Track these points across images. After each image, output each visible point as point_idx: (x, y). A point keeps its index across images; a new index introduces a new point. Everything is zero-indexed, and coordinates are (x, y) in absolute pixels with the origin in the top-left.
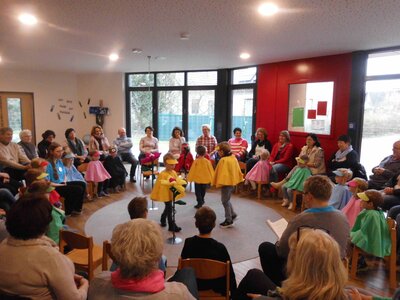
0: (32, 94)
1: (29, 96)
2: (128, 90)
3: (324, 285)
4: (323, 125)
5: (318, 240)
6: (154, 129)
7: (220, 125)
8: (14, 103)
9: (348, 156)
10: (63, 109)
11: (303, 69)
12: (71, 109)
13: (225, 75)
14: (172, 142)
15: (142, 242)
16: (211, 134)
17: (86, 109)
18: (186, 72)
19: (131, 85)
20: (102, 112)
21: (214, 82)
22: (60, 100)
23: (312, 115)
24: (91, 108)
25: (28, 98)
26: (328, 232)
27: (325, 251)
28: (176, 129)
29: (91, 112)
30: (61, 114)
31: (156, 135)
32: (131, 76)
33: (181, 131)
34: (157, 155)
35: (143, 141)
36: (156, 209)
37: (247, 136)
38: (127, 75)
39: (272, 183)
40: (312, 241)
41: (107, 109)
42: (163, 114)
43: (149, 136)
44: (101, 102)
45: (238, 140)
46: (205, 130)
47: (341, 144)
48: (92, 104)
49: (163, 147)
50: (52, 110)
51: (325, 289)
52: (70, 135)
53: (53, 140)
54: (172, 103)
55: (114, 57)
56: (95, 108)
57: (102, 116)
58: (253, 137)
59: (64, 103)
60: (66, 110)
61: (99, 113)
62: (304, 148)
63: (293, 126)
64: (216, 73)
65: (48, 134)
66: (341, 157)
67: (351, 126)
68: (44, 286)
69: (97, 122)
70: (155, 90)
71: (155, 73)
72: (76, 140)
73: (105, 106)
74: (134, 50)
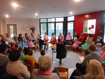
0: (16, 25)
2: (40, 23)
3: (98, 75)
4: (93, 31)
5: (95, 62)
6: (47, 33)
8: (12, 27)
11: (87, 16)
12: (26, 28)
13: (66, 19)
14: (52, 37)
15: (46, 62)
16: (62, 35)
17: (30, 28)
18: (55, 18)
19: (41, 22)
20: (34, 29)
21: (63, 21)
22: (23, 26)
23: (90, 29)
24: (31, 28)
25: (15, 26)
26: (97, 60)
27: (97, 65)
28: (53, 33)
29: (31, 29)
30: (23, 30)
31: (48, 35)
32: (41, 20)
33: (54, 34)
34: (48, 40)
35: (44, 36)
36: (48, 54)
38: (40, 19)
39: (79, 47)
40: (93, 63)
41: (35, 28)
42: (49, 29)
43: (46, 35)
44: (33, 27)
46: (61, 34)
47: (98, 36)
48: (31, 27)
49: (50, 38)
50: (21, 29)
51: (99, 76)
53: (21, 36)
54: (52, 27)
55: (36, 14)
56: (32, 28)
57: (34, 30)
58: (73, 35)
59: (24, 27)
60: (25, 29)
61: (33, 29)
62: (88, 38)
63: (85, 32)
64: (63, 18)
65: (20, 35)
66: (98, 40)
67: (101, 31)
68: (20, 74)
69: (32, 32)
70: (47, 23)
71: (47, 19)
72: (27, 36)
73: (34, 27)
74: (42, 12)
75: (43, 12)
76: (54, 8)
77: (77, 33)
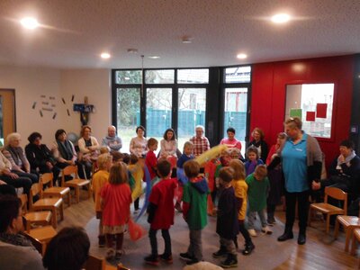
0: (13, 91)
1: (11, 93)
2: (115, 86)
4: (324, 127)
7: (211, 125)
9: (351, 162)
10: (45, 106)
12: (53, 106)
13: (217, 74)
17: (70, 105)
18: (176, 70)
19: (118, 81)
20: (87, 110)
22: (43, 97)
24: (75, 105)
29: (75, 110)
30: (43, 112)
32: (117, 72)
37: (241, 137)
38: (114, 71)
41: (92, 106)
44: (86, 99)
45: (231, 140)
47: (343, 148)
48: (77, 101)
50: (34, 107)
52: (60, 137)
54: (160, 101)
55: (105, 56)
56: (80, 105)
57: (87, 114)
58: (247, 138)
59: (44, 100)
60: (49, 107)
61: (84, 110)
64: (207, 70)
67: (354, 130)
70: (143, 88)
71: (144, 70)
73: (90, 103)
74: (129, 50)
75: (134, 50)
76: (185, 38)
77: (260, 133)
